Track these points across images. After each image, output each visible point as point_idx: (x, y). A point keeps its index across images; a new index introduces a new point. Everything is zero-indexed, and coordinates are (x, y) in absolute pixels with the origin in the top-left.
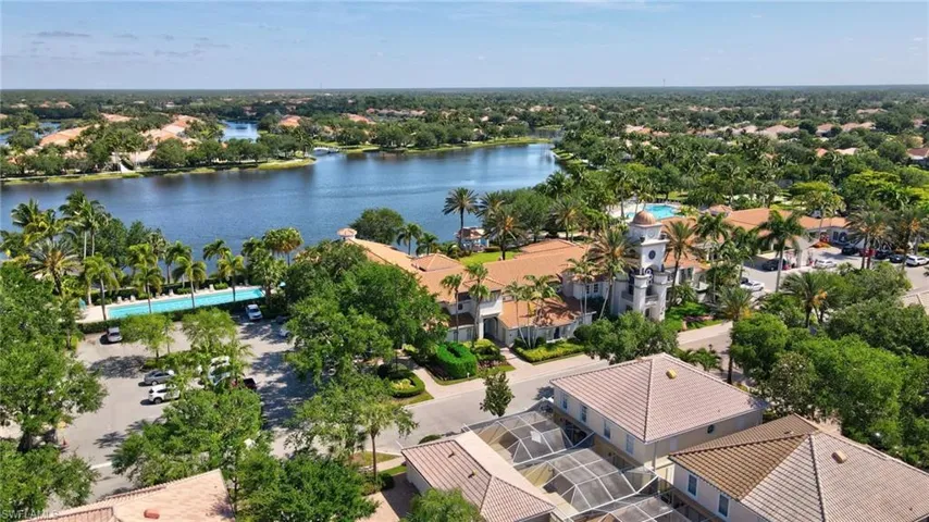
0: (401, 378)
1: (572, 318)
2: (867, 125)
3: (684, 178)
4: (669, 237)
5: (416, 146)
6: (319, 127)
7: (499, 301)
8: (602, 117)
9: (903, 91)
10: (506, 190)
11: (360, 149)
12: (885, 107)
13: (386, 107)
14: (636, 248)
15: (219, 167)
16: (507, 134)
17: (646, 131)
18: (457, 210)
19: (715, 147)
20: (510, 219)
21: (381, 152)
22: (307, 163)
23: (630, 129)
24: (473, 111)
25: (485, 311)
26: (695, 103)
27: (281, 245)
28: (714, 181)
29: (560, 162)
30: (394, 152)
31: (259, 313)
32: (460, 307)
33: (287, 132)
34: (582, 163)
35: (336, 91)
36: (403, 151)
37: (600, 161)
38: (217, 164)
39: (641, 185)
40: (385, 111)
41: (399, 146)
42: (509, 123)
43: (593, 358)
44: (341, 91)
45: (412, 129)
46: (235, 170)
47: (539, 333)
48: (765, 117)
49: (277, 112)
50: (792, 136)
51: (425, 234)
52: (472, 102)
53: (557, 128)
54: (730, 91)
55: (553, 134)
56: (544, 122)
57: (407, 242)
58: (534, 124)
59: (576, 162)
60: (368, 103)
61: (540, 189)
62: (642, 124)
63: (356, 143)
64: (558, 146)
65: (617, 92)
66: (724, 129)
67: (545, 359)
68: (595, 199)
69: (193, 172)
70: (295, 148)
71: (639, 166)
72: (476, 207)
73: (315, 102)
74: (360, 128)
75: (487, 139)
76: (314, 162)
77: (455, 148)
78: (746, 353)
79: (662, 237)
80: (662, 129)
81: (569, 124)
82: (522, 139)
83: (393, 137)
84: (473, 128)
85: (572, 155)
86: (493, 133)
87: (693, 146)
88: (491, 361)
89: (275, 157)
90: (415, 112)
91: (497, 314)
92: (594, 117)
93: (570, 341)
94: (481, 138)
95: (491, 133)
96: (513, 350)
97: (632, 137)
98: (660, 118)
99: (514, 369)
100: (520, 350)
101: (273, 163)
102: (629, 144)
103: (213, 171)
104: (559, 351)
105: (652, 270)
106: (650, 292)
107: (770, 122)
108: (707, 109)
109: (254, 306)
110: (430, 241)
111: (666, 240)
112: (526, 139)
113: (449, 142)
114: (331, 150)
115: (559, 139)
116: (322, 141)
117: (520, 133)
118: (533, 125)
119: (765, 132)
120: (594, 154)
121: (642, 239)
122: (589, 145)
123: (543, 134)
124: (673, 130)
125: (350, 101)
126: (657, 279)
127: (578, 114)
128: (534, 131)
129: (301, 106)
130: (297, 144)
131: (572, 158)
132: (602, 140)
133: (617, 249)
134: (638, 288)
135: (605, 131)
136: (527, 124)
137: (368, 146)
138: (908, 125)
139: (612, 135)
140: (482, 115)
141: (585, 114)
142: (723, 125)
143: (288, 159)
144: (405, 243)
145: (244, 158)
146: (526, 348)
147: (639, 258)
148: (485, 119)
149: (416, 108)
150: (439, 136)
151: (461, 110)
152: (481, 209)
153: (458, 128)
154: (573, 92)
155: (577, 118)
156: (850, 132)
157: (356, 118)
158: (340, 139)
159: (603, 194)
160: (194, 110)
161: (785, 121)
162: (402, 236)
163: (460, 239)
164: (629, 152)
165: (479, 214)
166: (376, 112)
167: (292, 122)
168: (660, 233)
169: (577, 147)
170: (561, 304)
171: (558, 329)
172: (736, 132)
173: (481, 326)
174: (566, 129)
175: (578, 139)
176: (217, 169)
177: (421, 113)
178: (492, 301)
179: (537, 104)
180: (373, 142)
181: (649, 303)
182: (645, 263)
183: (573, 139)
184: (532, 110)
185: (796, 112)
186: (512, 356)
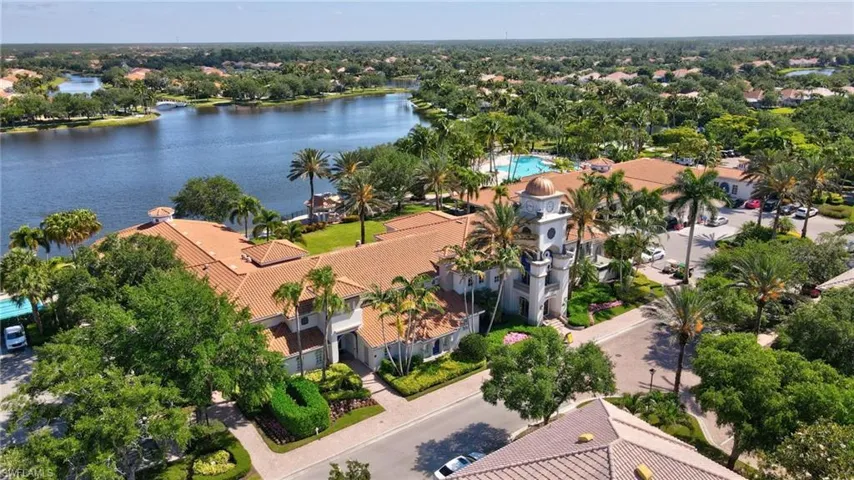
0: (214, 450)
1: (454, 324)
2: (695, 70)
3: (550, 127)
4: (570, 210)
5: (271, 98)
6: (166, 79)
7: (358, 311)
8: (456, 66)
9: (710, 41)
10: (363, 147)
11: (211, 102)
12: (702, 55)
13: (243, 60)
14: (531, 227)
15: (43, 125)
16: (364, 84)
17: (500, 79)
18: (304, 176)
19: (569, 93)
20: (368, 189)
21: (234, 106)
22: (151, 118)
23: (485, 78)
24: (330, 62)
25: (339, 327)
26: (537, 53)
27: (66, 234)
28: (583, 130)
29: (419, 112)
30: (246, 105)
31: (22, 339)
32: (304, 321)
33: (125, 86)
34: (441, 112)
35: (194, 45)
36: (256, 105)
37: (460, 109)
38: (41, 121)
39: (514, 138)
40: (241, 64)
41: (252, 99)
42: (365, 74)
43: (495, 403)
44: (199, 45)
45: (267, 81)
46: (63, 128)
47: (413, 349)
48: (604, 64)
49: (125, 65)
50: (635, 82)
51: (264, 212)
52: (329, 54)
53: (413, 78)
54: (565, 43)
55: (409, 83)
56: (400, 72)
57: (243, 220)
58: (390, 74)
59: (434, 111)
60: (224, 55)
61: (402, 145)
62: (493, 72)
63: (205, 96)
64: (416, 95)
65: (467, 44)
66: (572, 76)
67: (424, 390)
68: (463, 154)
69: (11, 132)
70: (134, 102)
71: (501, 114)
72: (328, 171)
73: (170, 55)
74: (212, 80)
75: (344, 90)
76: (157, 118)
77: (312, 99)
78: (729, 403)
79: (563, 210)
80: (516, 78)
81: (424, 73)
82: (379, 90)
83: (245, 89)
84: (328, 79)
85: (430, 104)
86: (350, 84)
87: (549, 93)
88: (349, 400)
89: (111, 113)
90: (271, 64)
91: (356, 328)
92: (448, 67)
93: (455, 356)
94: (338, 89)
95: (347, 84)
96: (379, 377)
97: (489, 85)
98: (509, 67)
99: (382, 410)
100: (389, 377)
101: (110, 120)
102: (488, 92)
103: (36, 130)
104: (442, 375)
105: (551, 253)
106: (549, 280)
107: (610, 69)
108: (550, 58)
109: (16, 328)
110: (270, 219)
111: (567, 214)
112: (385, 89)
113: (306, 93)
114: (181, 104)
115: (416, 89)
116: (170, 94)
117: (377, 84)
118: (389, 76)
119: (609, 78)
120: (453, 103)
121: (540, 215)
122: (447, 94)
123: (399, 84)
124: (526, 77)
125: (207, 54)
126: (558, 262)
127: (432, 65)
128: (390, 81)
129: (154, 59)
130: (136, 98)
131: (431, 107)
132: (461, 89)
133: (509, 230)
134: (536, 277)
135: (461, 80)
136: (383, 74)
137: (220, 99)
138: (730, 70)
139: (467, 83)
140: (339, 67)
141: (439, 64)
142: (569, 73)
143: (126, 114)
144: (238, 221)
145: (73, 115)
146: (397, 374)
147: (536, 238)
148: (342, 70)
149: (273, 60)
150: (294, 88)
151: (318, 62)
152: (334, 173)
153: (314, 79)
154: (425, 44)
155: (431, 68)
156: (686, 77)
157: (208, 71)
158: (189, 92)
159: (471, 148)
160: (33, 64)
161: (623, 68)
162: (235, 213)
163: (311, 209)
164: (489, 100)
165: (332, 179)
166: (232, 64)
167: (140, 74)
168: (560, 205)
169: (435, 96)
170: (440, 304)
171: (437, 342)
172: (582, 78)
173: (335, 346)
174: (422, 79)
175: (436, 87)
176: (39, 128)
177: (278, 65)
178: (349, 311)
179: (392, 55)
180: (226, 95)
181: (549, 294)
182: (544, 244)
183: (430, 88)
184: (388, 61)
185: (628, 60)
186: (379, 386)
